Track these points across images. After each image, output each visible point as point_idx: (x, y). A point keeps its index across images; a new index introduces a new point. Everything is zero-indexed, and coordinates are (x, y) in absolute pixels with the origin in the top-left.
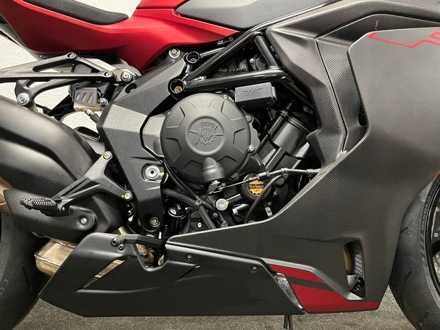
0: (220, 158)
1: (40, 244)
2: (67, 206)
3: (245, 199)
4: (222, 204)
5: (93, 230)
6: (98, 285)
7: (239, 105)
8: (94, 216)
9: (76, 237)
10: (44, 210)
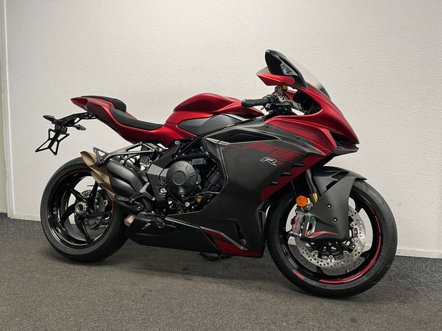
0: (184, 187)
1: (126, 216)
2: (133, 201)
3: (196, 203)
4: (188, 204)
5: (142, 211)
6: (143, 232)
7: (194, 166)
8: (142, 206)
9: (136, 213)
10: (125, 202)
